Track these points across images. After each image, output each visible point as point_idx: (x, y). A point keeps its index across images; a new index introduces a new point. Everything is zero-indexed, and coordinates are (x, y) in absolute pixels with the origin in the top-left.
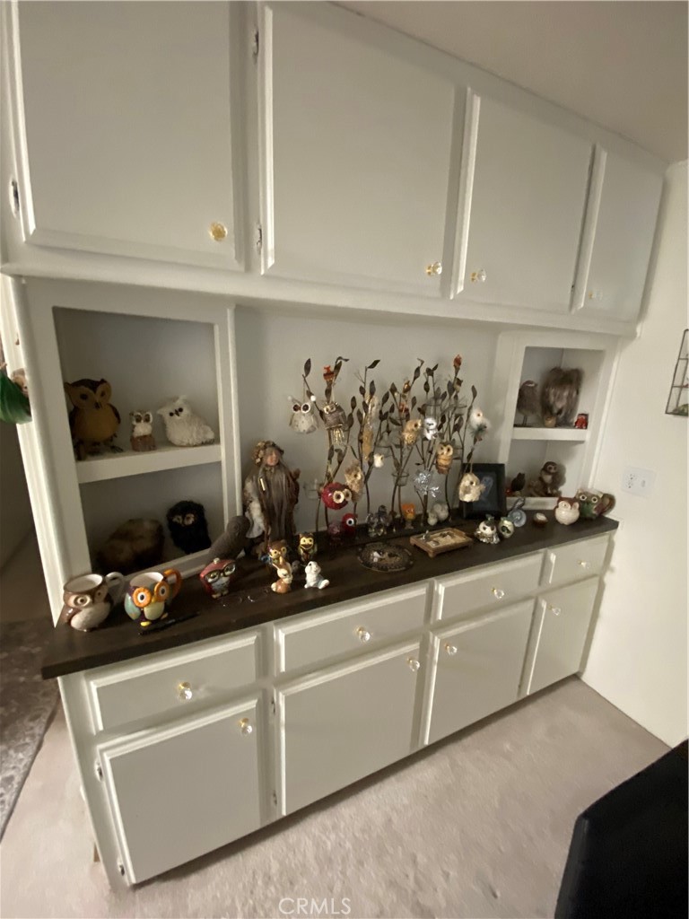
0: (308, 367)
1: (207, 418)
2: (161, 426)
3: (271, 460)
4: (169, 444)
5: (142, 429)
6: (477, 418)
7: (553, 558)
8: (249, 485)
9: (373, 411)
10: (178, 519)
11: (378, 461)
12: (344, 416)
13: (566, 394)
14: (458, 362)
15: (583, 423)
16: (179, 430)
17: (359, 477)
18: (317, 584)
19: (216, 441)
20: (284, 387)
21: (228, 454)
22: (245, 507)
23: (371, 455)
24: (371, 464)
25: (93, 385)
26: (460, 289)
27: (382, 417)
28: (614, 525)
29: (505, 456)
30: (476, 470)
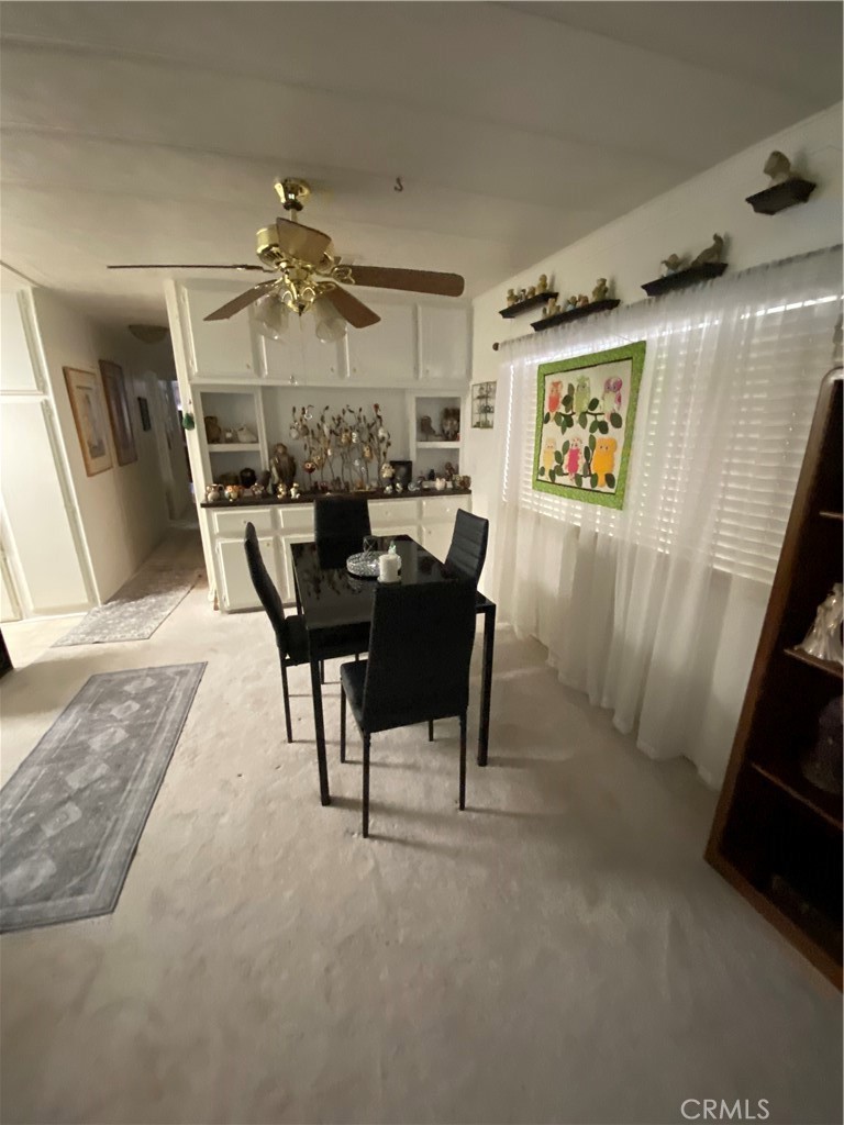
0: (294, 410)
1: (253, 431)
2: (235, 435)
3: (280, 450)
4: (238, 442)
5: (229, 435)
6: (381, 433)
7: (424, 503)
8: (272, 461)
9: (326, 430)
10: (244, 474)
11: (329, 453)
12: (307, 430)
13: (450, 422)
14: (376, 407)
15: (458, 439)
16: (243, 436)
17: (319, 458)
18: (295, 496)
19: (257, 442)
20: (286, 419)
21: (262, 447)
22: (271, 468)
23: (326, 450)
24: (326, 453)
25: (211, 418)
26: (349, 375)
27: (331, 432)
28: (469, 492)
29: (413, 457)
30: (394, 464)
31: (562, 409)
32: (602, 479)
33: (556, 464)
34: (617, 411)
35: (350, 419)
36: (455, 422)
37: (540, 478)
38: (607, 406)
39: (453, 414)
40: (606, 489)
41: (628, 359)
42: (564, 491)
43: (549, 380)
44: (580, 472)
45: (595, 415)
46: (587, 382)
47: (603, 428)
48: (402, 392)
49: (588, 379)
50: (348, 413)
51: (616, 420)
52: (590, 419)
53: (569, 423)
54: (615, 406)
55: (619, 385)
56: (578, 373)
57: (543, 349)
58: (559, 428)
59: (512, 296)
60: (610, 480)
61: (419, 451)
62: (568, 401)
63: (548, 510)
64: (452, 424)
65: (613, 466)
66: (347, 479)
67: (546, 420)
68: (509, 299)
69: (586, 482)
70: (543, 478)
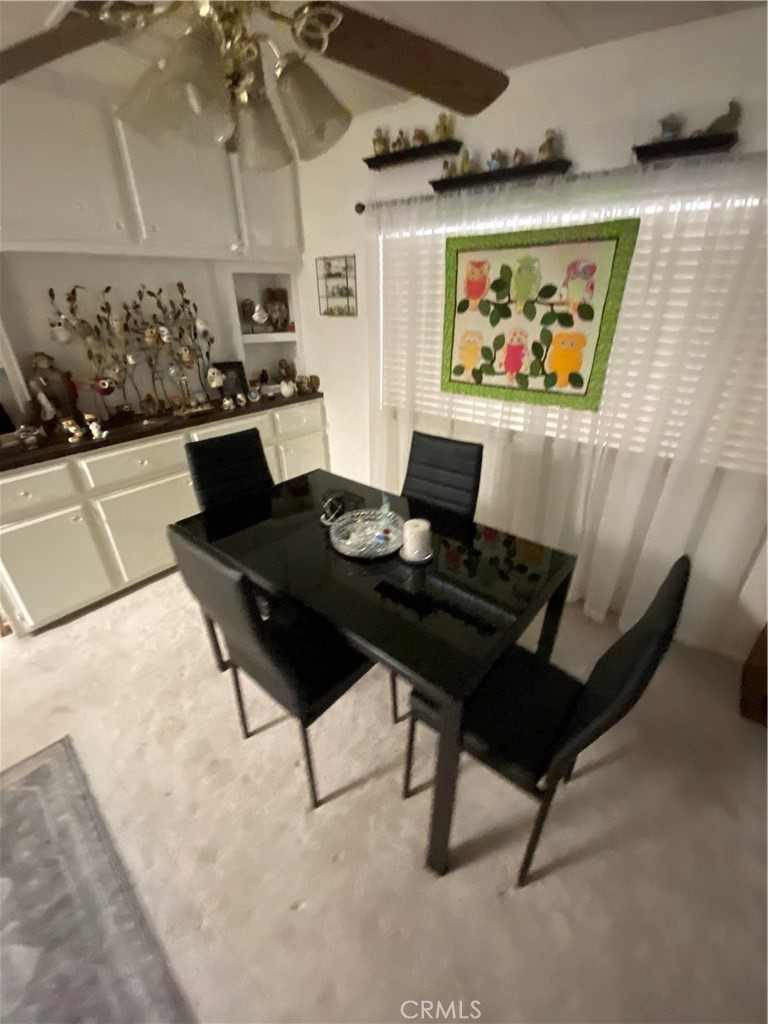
0: (52, 294)
3: (43, 364)
6: (200, 327)
7: (277, 416)
8: (33, 384)
9: (116, 325)
11: (130, 360)
12: (89, 327)
13: (277, 307)
14: (181, 286)
15: (292, 329)
17: (117, 371)
18: (100, 435)
21: (8, 362)
22: (34, 397)
23: (125, 357)
24: (126, 362)
26: (145, 236)
27: (126, 328)
28: (321, 395)
29: (241, 357)
30: (222, 367)
31: (491, 296)
32: (563, 377)
33: (483, 361)
34: (588, 301)
35: (149, 307)
36: (283, 307)
37: (453, 377)
38: (570, 296)
39: (277, 296)
40: (569, 389)
41: (610, 238)
42: (496, 392)
43: (465, 259)
44: (525, 369)
45: (552, 305)
46: (536, 265)
47: (566, 320)
48: (210, 263)
49: (536, 260)
50: (146, 296)
51: (586, 312)
52: (541, 310)
53: (503, 312)
54: (587, 296)
55: (591, 270)
56: (521, 253)
57: (454, 218)
58: (487, 319)
59: (381, 138)
60: (575, 379)
61: (247, 346)
62: (501, 286)
63: (464, 414)
64: (280, 309)
65: (579, 363)
66: (162, 397)
67: (463, 307)
68: (375, 142)
69: (537, 383)
70: (462, 378)
